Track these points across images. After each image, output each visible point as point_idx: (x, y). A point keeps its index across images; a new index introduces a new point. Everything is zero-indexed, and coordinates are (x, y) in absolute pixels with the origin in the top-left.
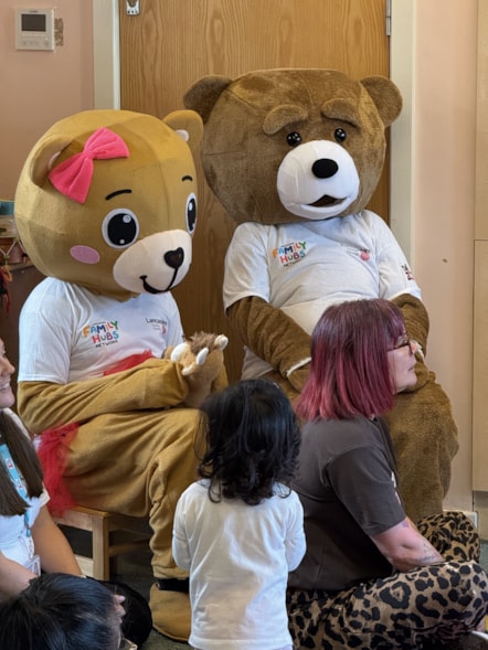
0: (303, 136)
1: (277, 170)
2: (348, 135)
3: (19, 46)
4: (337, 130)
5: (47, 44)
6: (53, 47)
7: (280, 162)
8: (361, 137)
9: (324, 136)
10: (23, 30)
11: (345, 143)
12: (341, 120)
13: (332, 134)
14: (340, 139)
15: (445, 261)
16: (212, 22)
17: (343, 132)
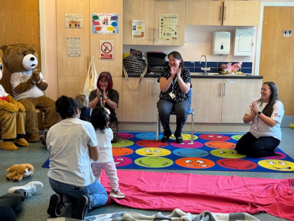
7: (23, 59)
17: (33, 53)
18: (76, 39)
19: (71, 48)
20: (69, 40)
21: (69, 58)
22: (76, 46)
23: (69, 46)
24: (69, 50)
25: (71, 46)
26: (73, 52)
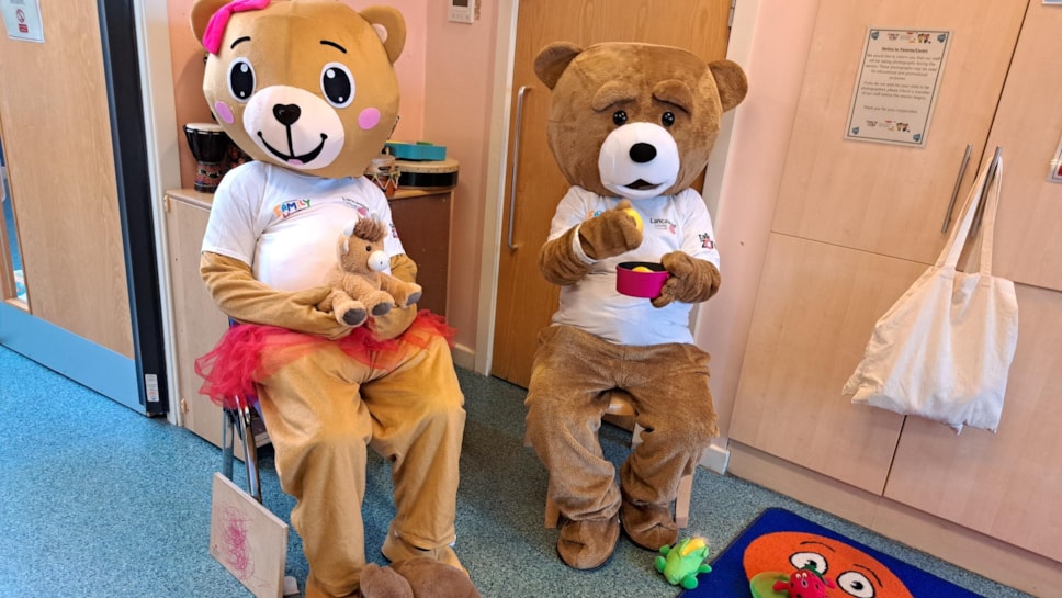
0: (629, 116)
1: (600, 147)
2: (676, 120)
3: (450, 18)
4: (666, 114)
5: (468, 17)
6: (472, 20)
7: (604, 140)
8: (691, 123)
9: (652, 119)
10: (454, 4)
11: (672, 128)
12: (672, 104)
13: (661, 116)
14: (667, 123)
15: (742, 244)
16: (586, 5)
17: (672, 115)
18: (925, 37)
19: (878, 91)
20: (875, 47)
21: (850, 146)
22: (910, 80)
23: (868, 75)
24: (863, 100)
25: (884, 79)
26: (880, 117)
